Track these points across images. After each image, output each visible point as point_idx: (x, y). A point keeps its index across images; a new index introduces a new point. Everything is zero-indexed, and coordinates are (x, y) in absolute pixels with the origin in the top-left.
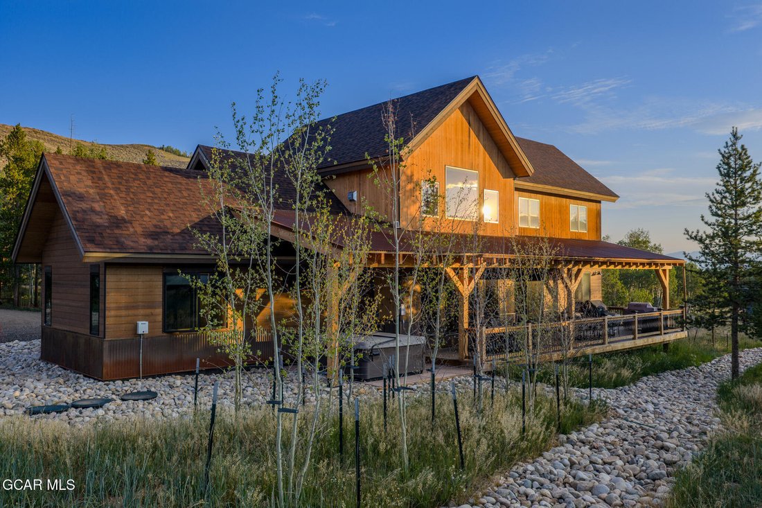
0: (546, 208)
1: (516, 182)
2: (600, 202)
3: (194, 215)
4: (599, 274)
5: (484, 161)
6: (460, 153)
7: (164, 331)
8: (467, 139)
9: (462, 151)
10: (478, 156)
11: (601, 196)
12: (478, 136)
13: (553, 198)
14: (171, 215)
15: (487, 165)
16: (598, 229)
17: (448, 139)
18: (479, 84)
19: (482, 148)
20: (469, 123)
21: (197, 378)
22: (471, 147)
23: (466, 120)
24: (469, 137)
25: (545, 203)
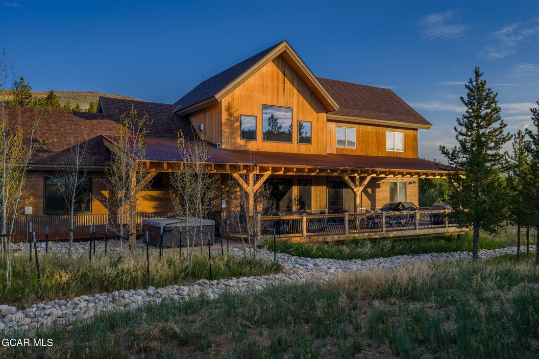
0: (362, 134)
1: (328, 115)
2: (417, 130)
3: (73, 140)
4: (414, 182)
5: (298, 100)
6: (275, 95)
7: (44, 213)
8: (283, 85)
9: (278, 94)
10: (293, 97)
11: (417, 125)
12: (292, 83)
13: (370, 127)
14: (55, 140)
15: (301, 102)
16: (415, 149)
17: (265, 86)
18: (288, 46)
19: (296, 91)
20: (284, 75)
21: (47, 243)
22: (286, 91)
23: (282, 72)
24: (284, 84)
25: (362, 130)
